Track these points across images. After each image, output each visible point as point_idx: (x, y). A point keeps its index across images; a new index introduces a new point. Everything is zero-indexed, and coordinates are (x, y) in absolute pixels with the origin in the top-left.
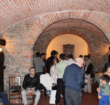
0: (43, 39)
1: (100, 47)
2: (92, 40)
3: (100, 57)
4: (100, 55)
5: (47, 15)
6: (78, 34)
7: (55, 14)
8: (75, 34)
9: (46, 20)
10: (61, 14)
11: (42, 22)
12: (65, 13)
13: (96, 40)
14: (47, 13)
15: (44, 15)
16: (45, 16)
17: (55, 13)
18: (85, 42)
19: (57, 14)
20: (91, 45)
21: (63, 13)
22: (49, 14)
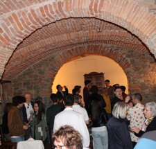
0: (42, 68)
1: (145, 73)
2: (129, 60)
3: (147, 91)
4: (147, 88)
5: (14, 15)
6: (103, 54)
7: (29, 12)
8: (99, 54)
9: (12, 26)
10: (41, 8)
11: (5, 32)
12: (50, 6)
13: (138, 60)
14: (12, 12)
15: (7, 15)
16: (10, 18)
17: (28, 9)
18: (118, 65)
19: (32, 11)
20: (129, 69)
21: (46, 7)
22: (16, 12)
